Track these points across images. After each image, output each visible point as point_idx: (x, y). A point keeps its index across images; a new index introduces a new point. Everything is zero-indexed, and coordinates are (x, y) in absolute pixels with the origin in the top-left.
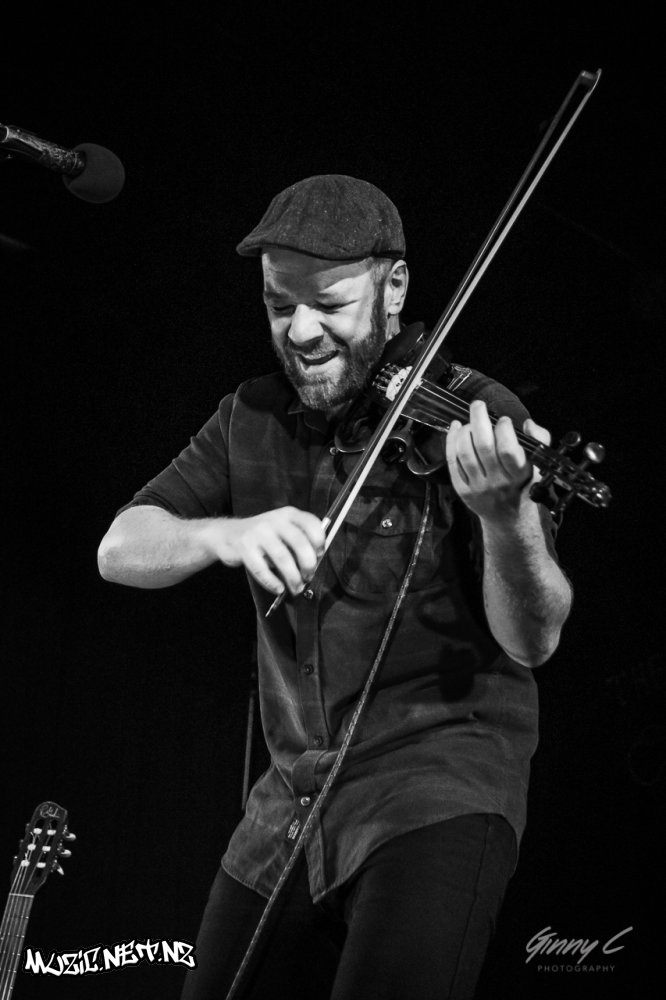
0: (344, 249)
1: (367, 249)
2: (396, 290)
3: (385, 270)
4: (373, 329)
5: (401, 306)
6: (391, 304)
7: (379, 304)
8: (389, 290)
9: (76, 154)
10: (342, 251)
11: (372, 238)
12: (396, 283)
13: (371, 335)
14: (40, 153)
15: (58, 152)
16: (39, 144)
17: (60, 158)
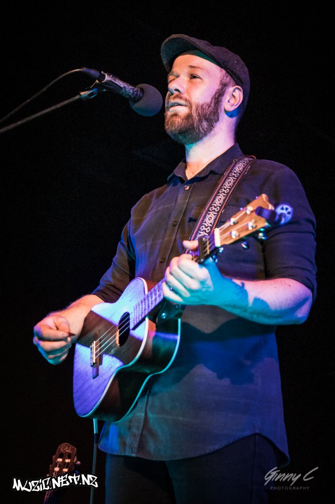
9: (139, 90)
14: (122, 88)
15: (131, 88)
16: (121, 84)
17: (131, 91)
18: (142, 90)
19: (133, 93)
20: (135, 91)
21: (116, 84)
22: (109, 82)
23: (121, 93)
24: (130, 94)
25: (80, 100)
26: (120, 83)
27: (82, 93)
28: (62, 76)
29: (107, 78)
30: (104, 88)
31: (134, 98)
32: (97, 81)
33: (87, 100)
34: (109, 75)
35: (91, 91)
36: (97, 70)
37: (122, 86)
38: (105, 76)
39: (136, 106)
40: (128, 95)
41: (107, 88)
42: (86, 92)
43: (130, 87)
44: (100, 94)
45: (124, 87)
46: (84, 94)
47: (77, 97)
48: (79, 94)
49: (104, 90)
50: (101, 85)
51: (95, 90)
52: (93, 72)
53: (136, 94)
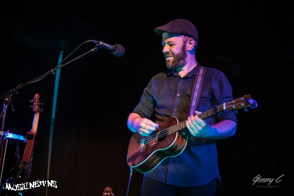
3: (187, 39)
4: (181, 52)
6: (189, 48)
16: (107, 45)
17: (111, 48)
18: (116, 47)
21: (105, 45)
22: (101, 45)
23: (107, 48)
25: (91, 52)
28: (83, 43)
29: (101, 43)
31: (113, 50)
32: (97, 45)
33: (94, 52)
34: (102, 41)
35: (95, 49)
36: (96, 40)
37: (107, 46)
38: (100, 42)
39: (114, 53)
41: (101, 47)
42: (93, 49)
43: (111, 46)
44: (99, 50)
45: (108, 46)
46: (92, 50)
47: (90, 51)
48: (91, 50)
49: (101, 48)
50: (99, 46)
51: (97, 48)
52: (95, 41)
53: (114, 49)
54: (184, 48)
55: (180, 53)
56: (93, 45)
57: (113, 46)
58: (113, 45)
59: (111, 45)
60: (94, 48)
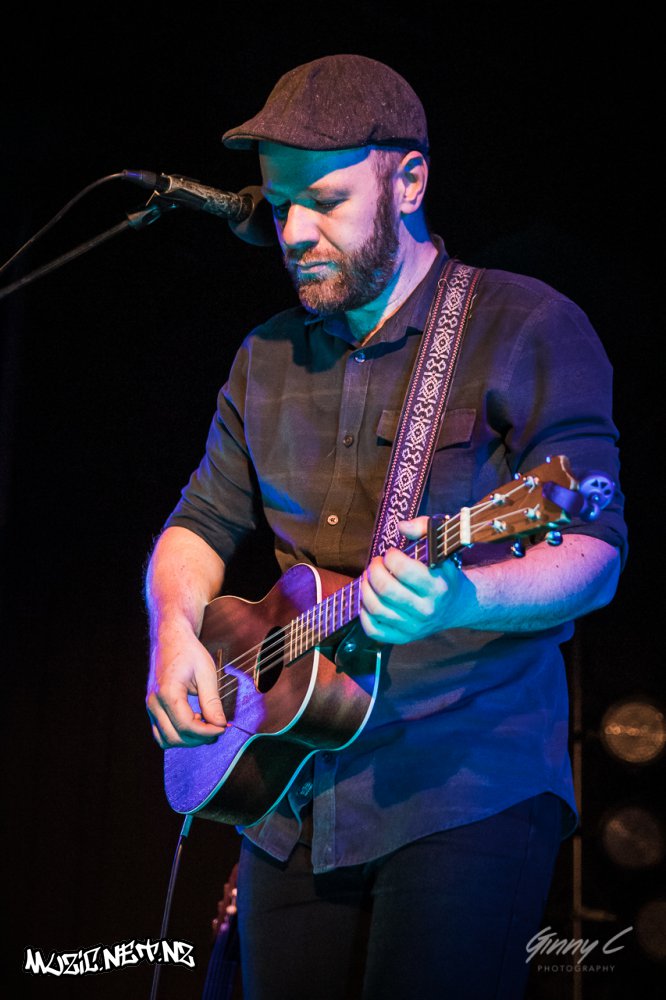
0: (331, 137)
1: (360, 137)
2: (412, 186)
3: (393, 162)
4: (376, 232)
5: (418, 204)
6: (403, 202)
7: (386, 203)
8: (399, 185)
9: (241, 198)
10: (328, 139)
11: (368, 124)
12: (410, 178)
13: (374, 240)
14: (205, 200)
15: (223, 198)
16: (203, 192)
17: (225, 204)
18: (247, 199)
19: (230, 206)
20: (234, 202)
21: (194, 195)
24: (223, 209)
25: (130, 229)
26: (201, 190)
27: (131, 217)
29: (174, 184)
30: (171, 202)
31: (234, 214)
32: (156, 192)
33: (144, 228)
34: (178, 173)
35: (148, 212)
36: (151, 170)
37: (204, 196)
38: (168, 181)
39: (240, 230)
40: (220, 210)
41: (176, 203)
42: (136, 215)
43: (222, 195)
44: (166, 215)
45: (211, 198)
46: (135, 218)
47: (124, 225)
48: (126, 218)
49: (174, 206)
50: (165, 200)
51: (154, 208)
52: (143, 176)
53: (238, 208)
54: (386, 207)
55: (371, 239)
56: (136, 196)
57: (235, 197)
58: (236, 192)
59: (224, 190)
60: (144, 208)
